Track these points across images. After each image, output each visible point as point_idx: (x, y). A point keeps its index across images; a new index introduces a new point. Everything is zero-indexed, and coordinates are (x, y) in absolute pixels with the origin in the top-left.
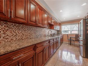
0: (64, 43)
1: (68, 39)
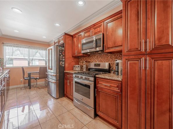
1: (24, 78)
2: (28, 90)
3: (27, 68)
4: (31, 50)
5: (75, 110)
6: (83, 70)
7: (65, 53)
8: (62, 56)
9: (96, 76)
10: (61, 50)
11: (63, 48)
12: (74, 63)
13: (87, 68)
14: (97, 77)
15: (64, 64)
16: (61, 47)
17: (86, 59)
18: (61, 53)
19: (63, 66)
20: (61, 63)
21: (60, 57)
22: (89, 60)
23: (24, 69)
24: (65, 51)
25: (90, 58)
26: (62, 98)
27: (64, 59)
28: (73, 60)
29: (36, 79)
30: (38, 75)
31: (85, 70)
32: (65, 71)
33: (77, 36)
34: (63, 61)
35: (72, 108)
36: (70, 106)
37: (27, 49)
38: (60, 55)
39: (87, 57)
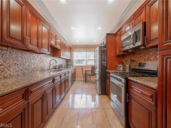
0: (77, 80)
1: (82, 74)
2: (85, 83)
3: (85, 66)
4: (87, 53)
5: (110, 110)
6: (125, 71)
7: (106, 53)
8: (104, 56)
9: (128, 78)
10: (103, 51)
11: (105, 49)
12: (117, 62)
13: (130, 68)
14: (129, 80)
15: (106, 64)
16: (103, 48)
17: (130, 58)
18: (103, 53)
19: (105, 65)
20: (103, 63)
21: (103, 57)
22: (134, 59)
23: (83, 67)
24: (107, 51)
25: (135, 56)
26: (104, 96)
27: (106, 59)
28: (116, 60)
29: (90, 75)
30: (91, 72)
31: (127, 71)
32: (106, 71)
33: (119, 33)
34: (105, 61)
35: (107, 107)
36: (107, 104)
37: (85, 53)
38: (102, 55)
39: (132, 55)
